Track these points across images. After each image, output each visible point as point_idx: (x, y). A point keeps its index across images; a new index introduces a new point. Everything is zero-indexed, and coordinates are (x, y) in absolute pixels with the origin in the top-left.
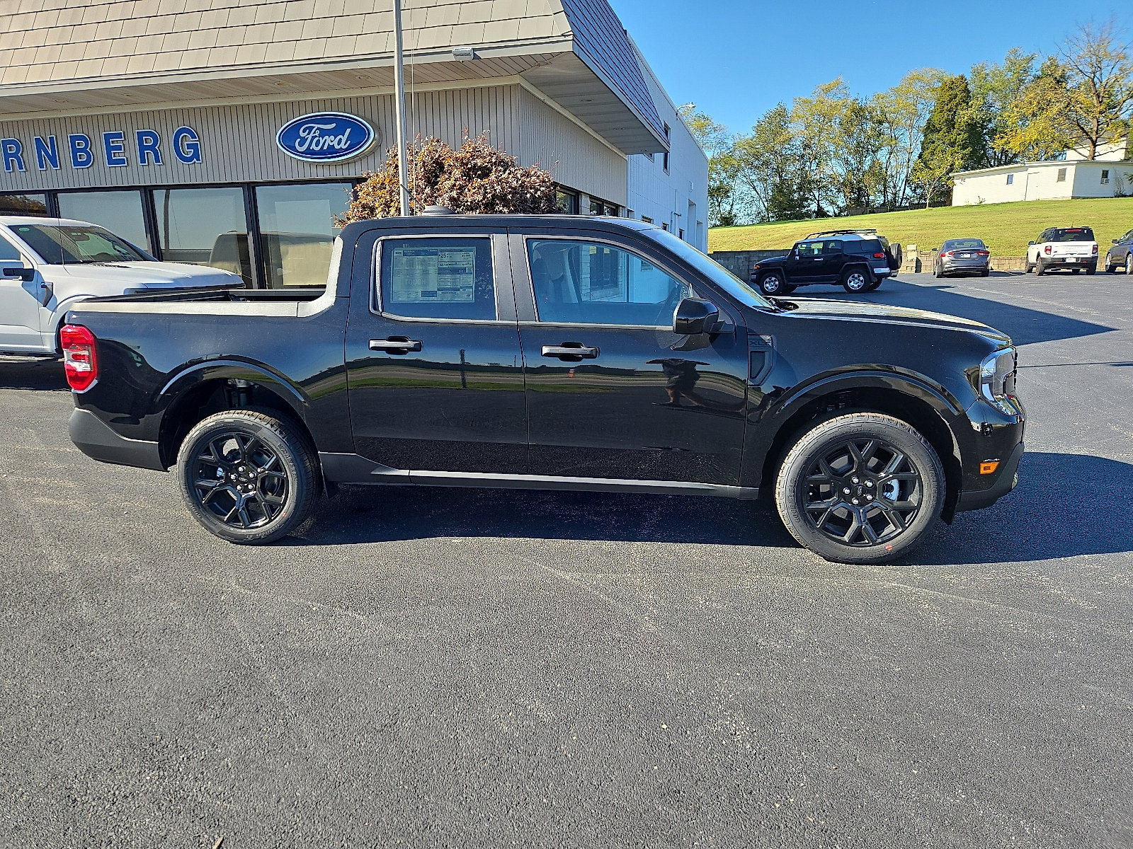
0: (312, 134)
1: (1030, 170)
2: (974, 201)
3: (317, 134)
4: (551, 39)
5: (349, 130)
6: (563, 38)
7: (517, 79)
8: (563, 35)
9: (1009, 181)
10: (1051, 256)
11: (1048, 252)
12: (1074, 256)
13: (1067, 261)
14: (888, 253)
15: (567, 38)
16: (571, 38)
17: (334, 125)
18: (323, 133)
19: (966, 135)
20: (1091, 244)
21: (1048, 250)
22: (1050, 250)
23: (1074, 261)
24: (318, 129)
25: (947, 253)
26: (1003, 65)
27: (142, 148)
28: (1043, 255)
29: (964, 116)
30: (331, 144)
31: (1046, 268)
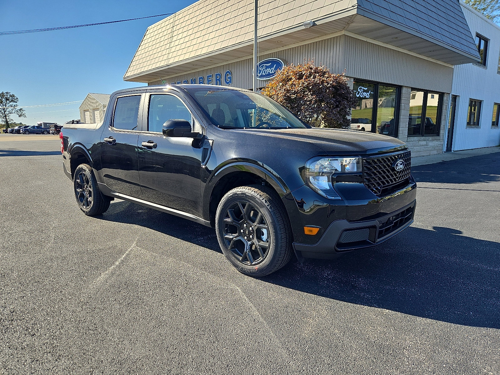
0: (263, 69)
3: (265, 68)
4: (347, 10)
5: (275, 65)
6: (353, 8)
7: (343, 32)
8: (352, 6)
15: (354, 7)
16: (356, 7)
17: (271, 63)
18: (267, 67)
24: (265, 66)
27: (217, 80)
30: (269, 72)
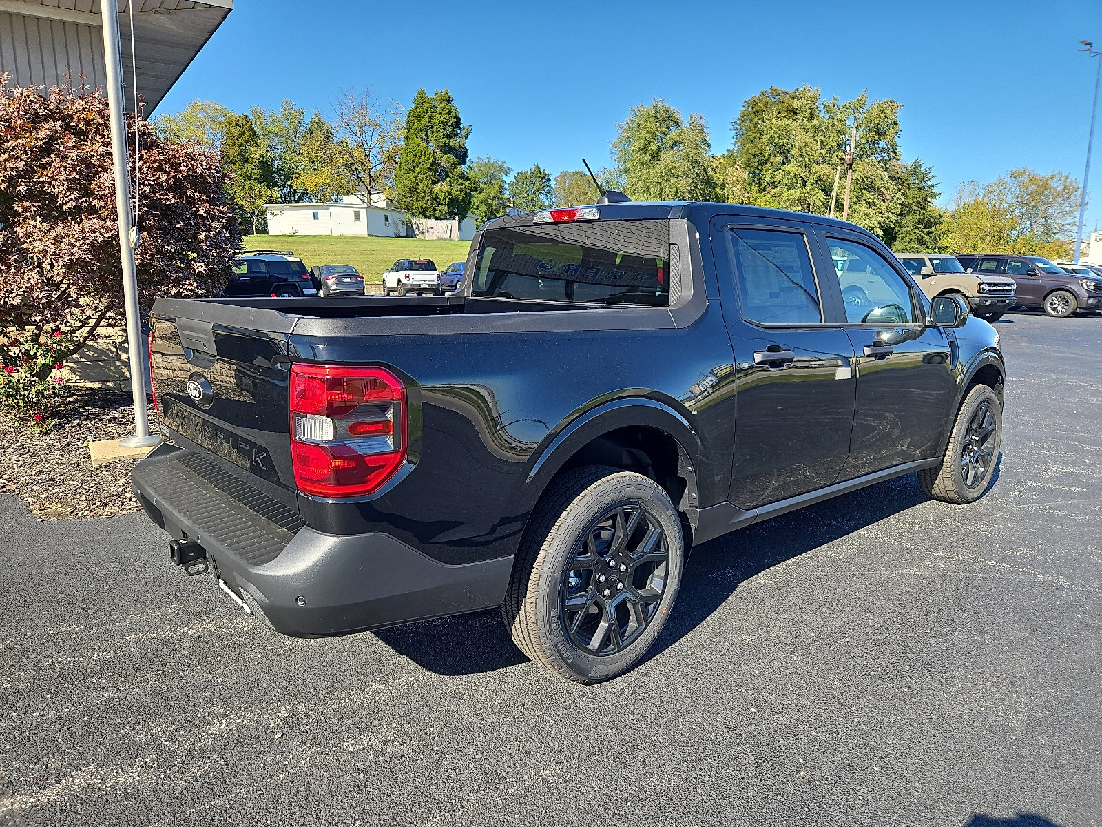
1: (332, 209)
2: (289, 232)
9: (316, 216)
10: (410, 282)
11: (407, 279)
12: (426, 282)
13: (422, 286)
14: (312, 274)
19: (260, 170)
20: (436, 273)
21: (407, 277)
22: (408, 277)
23: (427, 286)
25: (329, 277)
26: (280, 114)
28: (404, 281)
29: (255, 153)
31: (406, 292)
